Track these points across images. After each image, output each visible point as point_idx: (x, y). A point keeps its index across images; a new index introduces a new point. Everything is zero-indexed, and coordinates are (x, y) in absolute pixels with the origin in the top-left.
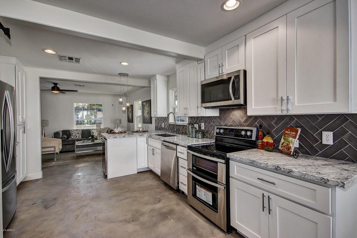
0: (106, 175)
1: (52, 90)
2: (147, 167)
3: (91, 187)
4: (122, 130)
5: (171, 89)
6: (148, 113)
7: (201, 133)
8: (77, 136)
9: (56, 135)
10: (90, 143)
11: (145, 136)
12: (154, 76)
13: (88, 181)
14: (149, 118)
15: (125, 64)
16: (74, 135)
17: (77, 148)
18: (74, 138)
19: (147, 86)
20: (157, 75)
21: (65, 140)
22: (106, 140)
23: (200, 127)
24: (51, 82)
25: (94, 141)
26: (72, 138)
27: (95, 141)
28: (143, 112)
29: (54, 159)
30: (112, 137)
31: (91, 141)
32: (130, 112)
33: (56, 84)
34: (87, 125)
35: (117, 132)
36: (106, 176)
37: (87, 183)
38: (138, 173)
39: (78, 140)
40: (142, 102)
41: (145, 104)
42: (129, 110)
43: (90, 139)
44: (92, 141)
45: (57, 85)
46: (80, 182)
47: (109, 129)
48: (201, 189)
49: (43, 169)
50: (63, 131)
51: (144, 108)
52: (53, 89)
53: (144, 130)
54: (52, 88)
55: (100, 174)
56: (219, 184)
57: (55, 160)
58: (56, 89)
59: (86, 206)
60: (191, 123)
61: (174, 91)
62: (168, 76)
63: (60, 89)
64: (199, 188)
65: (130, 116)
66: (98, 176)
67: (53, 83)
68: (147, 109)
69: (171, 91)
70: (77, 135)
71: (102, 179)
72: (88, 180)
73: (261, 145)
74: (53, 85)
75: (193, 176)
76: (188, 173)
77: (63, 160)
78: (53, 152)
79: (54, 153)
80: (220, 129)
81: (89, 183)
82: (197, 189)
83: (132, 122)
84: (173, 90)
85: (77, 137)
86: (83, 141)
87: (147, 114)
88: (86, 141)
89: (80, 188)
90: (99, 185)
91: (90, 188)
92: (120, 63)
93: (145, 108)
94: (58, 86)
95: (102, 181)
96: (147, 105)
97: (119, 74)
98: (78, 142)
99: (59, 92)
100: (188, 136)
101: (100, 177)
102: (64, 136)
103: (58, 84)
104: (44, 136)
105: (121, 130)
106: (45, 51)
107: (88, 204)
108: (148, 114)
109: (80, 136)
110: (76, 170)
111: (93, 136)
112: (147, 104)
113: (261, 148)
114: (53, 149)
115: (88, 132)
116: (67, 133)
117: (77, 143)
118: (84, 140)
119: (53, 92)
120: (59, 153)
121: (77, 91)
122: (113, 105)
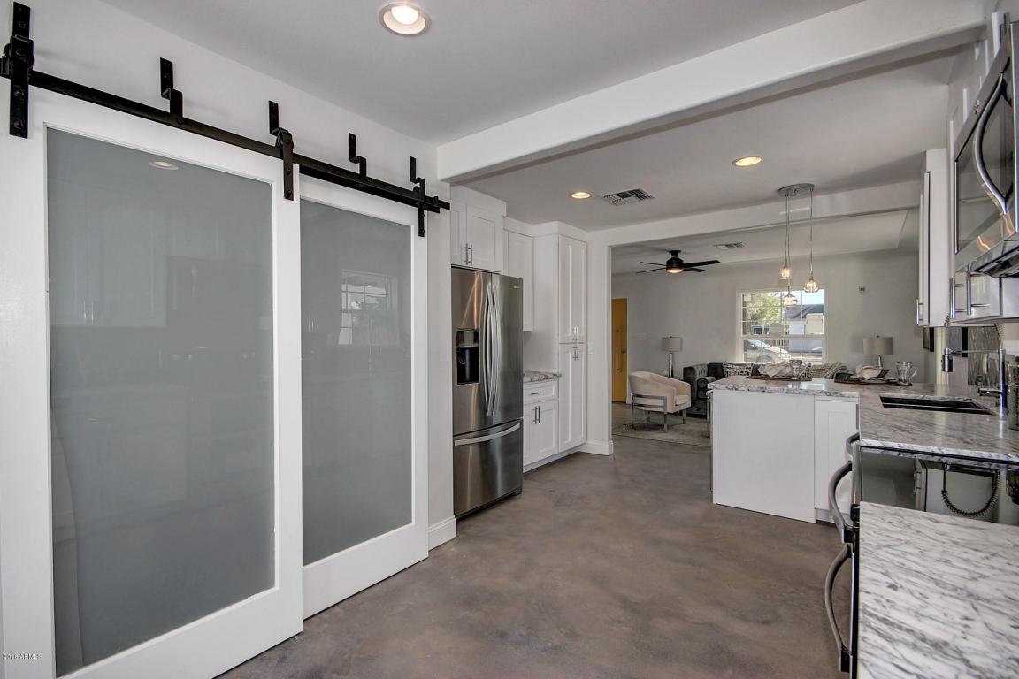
1: (667, 268)
9: (688, 373)
15: (749, 161)
24: (665, 251)
29: (662, 426)
33: (675, 253)
45: (677, 255)
50: (709, 366)
52: (670, 265)
54: (668, 262)
58: (675, 265)
63: (684, 263)
67: (670, 252)
74: (670, 256)
78: (662, 410)
79: (663, 413)
92: (734, 163)
94: (680, 256)
97: (780, 190)
99: (680, 270)
103: (679, 251)
106: (573, 196)
114: (661, 403)
119: (669, 271)
120: (684, 414)
121: (716, 262)
122: (863, 289)
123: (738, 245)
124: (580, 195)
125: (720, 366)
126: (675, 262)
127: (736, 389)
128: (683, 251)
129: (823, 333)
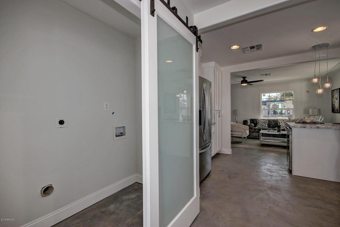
1: (242, 83)
3: (271, 176)
9: (245, 123)
10: (276, 132)
16: (261, 124)
17: (262, 136)
18: (261, 126)
21: (252, 128)
22: (291, 128)
24: (240, 77)
26: (259, 126)
27: (282, 131)
31: (277, 131)
32: (337, 99)
33: (244, 78)
35: (308, 122)
36: (291, 171)
37: (267, 171)
39: (263, 129)
42: (334, 96)
43: (276, 129)
44: (278, 131)
49: (232, 147)
50: (251, 120)
52: (243, 82)
55: (283, 167)
57: (243, 143)
58: (244, 82)
59: (262, 191)
63: (248, 81)
66: (281, 168)
70: (264, 124)
71: (287, 173)
72: (269, 168)
74: (242, 79)
77: (249, 145)
78: (241, 136)
81: (269, 171)
85: (264, 126)
86: (269, 130)
89: (259, 173)
90: (280, 177)
91: (269, 177)
94: (246, 79)
95: (285, 174)
97: (313, 47)
99: (247, 84)
101: (283, 169)
102: (252, 124)
104: (237, 123)
105: (315, 119)
106: (232, 48)
107: (265, 190)
109: (267, 125)
114: (241, 134)
115: (274, 122)
116: (254, 122)
117: (262, 132)
119: (242, 85)
120: (246, 138)
121: (263, 80)
122: (308, 92)
123: (269, 74)
124: (235, 47)
125: (256, 120)
126: (244, 81)
128: (247, 77)
129: (293, 108)
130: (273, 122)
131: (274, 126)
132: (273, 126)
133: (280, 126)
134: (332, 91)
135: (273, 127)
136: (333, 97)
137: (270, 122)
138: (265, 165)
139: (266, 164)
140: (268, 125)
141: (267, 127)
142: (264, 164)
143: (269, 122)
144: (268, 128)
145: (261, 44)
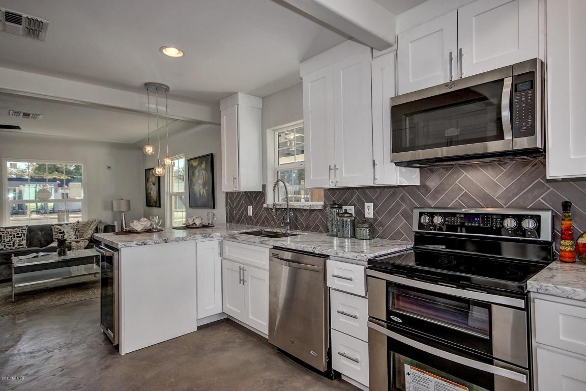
0: (116, 343)
2: (221, 311)
4: (151, 225)
5: (269, 127)
6: (204, 185)
7: (367, 226)
8: (14, 243)
10: (54, 257)
11: (216, 239)
12: (231, 95)
13: (62, 368)
14: (208, 195)
15: (172, 52)
16: (7, 240)
17: (15, 273)
18: (7, 247)
19: (208, 120)
20: (239, 93)
22: (117, 250)
23: (360, 212)
25: (64, 253)
27: (68, 252)
28: (190, 184)
30: (135, 242)
31: (56, 253)
32: (154, 184)
34: (34, 216)
35: (139, 230)
36: (117, 348)
37: (62, 376)
38: (199, 328)
39: (17, 254)
40: (189, 161)
41: (195, 164)
42: (150, 180)
43: (53, 250)
44: (60, 254)
46: (40, 373)
47: (100, 222)
48: (425, 375)
51: (193, 174)
53: (206, 223)
56: (497, 365)
60: (335, 204)
61: (277, 133)
62: (264, 98)
64: (417, 372)
65: (154, 194)
68: (201, 175)
69: (269, 133)
70: (17, 240)
73: (570, 251)
75: (389, 339)
76: (371, 330)
80: (432, 215)
82: (406, 376)
83: (160, 206)
84: (274, 131)
85: (16, 246)
86: (35, 254)
87: (201, 187)
88: (41, 254)
92: (161, 49)
93: (197, 174)
96: (203, 166)
97: (146, 84)
98: (21, 257)
100: (330, 233)
105: (149, 223)
108: (204, 187)
109: (24, 242)
110: (20, 335)
111: (62, 243)
112: (202, 163)
113: (570, 260)
115: (43, 233)
117: (17, 262)
118: (37, 252)
122: (109, 167)
123: (35, 116)
127: (145, 244)
129: (82, 198)
130: (40, 232)
131: (43, 242)
132: (40, 241)
133: (66, 240)
134: (146, 170)
135: (41, 244)
136: (148, 180)
137: (32, 234)
138: (47, 359)
139: (50, 354)
140: (27, 240)
141: (24, 246)
142: (45, 357)
143: (30, 233)
144: (27, 249)
145: (43, 21)
